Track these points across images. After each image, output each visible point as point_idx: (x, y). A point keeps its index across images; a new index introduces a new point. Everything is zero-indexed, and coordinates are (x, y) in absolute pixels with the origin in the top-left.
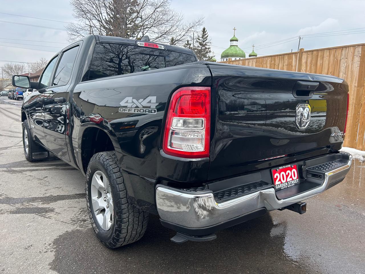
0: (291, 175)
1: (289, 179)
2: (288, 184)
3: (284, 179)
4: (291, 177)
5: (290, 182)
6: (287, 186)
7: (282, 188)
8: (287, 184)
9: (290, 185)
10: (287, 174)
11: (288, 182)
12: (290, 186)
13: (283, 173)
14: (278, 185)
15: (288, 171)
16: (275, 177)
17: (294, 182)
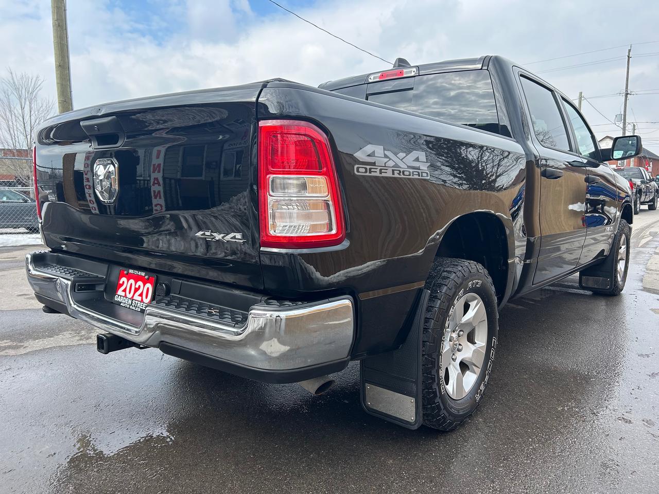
0: (142, 292)
1: (137, 297)
2: (132, 303)
3: (130, 292)
4: (141, 295)
5: (137, 302)
6: (130, 305)
7: (122, 304)
8: (130, 302)
9: (134, 306)
10: (137, 286)
11: (133, 300)
12: (133, 308)
13: (132, 281)
14: (119, 295)
15: (140, 283)
16: (121, 282)
17: (141, 305)
